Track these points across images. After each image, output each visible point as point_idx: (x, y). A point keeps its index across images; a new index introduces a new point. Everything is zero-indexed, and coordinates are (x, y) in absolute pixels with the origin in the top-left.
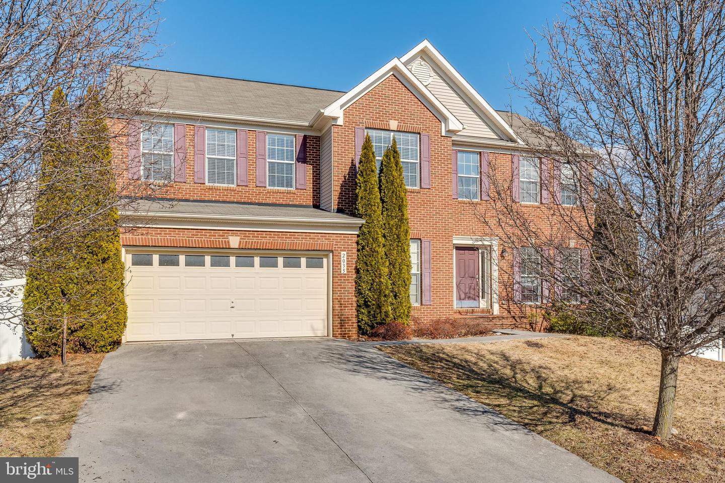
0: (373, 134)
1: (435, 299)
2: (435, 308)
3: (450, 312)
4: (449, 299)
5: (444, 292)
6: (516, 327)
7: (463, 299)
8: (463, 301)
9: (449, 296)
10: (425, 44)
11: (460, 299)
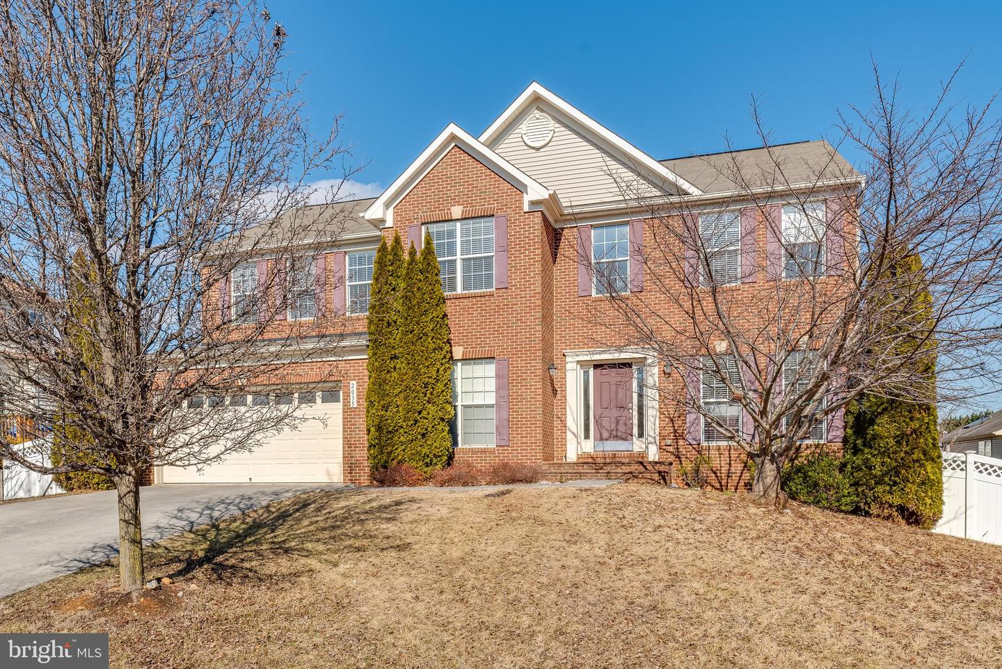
0: (434, 228)
1: (515, 437)
2: (515, 450)
3: (537, 456)
4: (535, 437)
5: (528, 427)
6: (634, 476)
7: (607, 440)
8: (605, 442)
9: (535, 433)
10: (535, 87)
11: (601, 439)
